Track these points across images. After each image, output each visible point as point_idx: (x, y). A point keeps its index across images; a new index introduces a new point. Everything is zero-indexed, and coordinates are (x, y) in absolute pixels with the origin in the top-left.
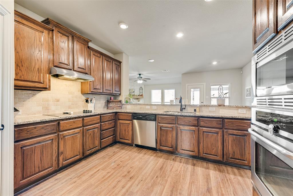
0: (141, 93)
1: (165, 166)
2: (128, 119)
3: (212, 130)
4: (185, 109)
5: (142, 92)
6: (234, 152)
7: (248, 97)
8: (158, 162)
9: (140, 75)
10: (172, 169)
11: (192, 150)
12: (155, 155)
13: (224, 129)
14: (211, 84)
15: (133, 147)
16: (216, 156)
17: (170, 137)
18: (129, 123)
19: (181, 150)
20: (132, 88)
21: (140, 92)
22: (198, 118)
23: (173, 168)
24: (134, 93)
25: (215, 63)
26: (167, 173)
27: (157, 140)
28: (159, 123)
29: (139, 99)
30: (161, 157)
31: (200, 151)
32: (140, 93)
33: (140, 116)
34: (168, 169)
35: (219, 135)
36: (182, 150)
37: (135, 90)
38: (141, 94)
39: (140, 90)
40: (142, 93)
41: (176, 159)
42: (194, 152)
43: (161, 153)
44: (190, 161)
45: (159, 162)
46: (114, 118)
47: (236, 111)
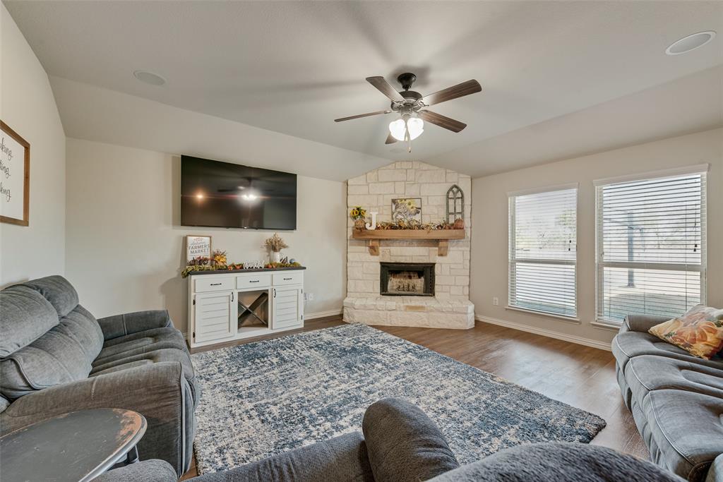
0: (455, 213)
5: (459, 210)
20: (413, 191)
21: (451, 210)
24: (417, 217)
29: (441, 244)
32: (448, 213)
37: (425, 203)
38: (452, 221)
39: (451, 202)
40: (462, 213)
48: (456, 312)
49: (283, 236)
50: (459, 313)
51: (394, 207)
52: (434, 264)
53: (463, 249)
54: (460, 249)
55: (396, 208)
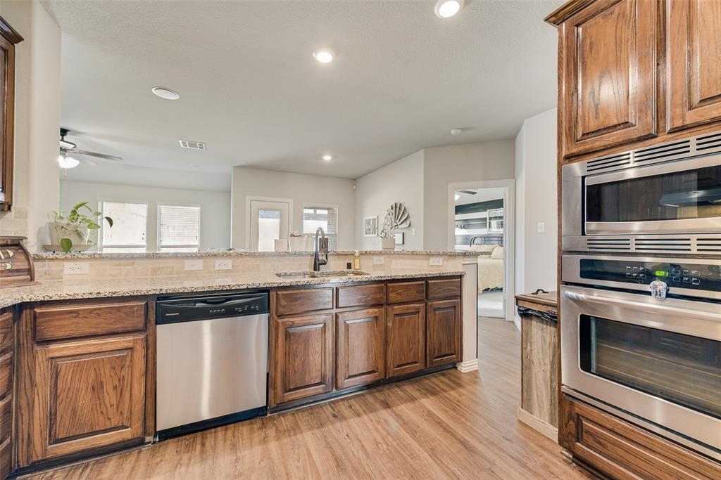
1: (339, 452)
2: (118, 327)
3: (409, 308)
4: (325, 263)
6: (441, 344)
7: (368, 235)
8: (308, 449)
9: (64, 132)
10: (362, 445)
11: (372, 369)
12: (272, 432)
13: (426, 301)
14: (305, 205)
15: (146, 448)
16: (415, 363)
17: (317, 352)
18: (130, 345)
19: (346, 380)
22: (385, 284)
23: (363, 443)
25: (327, 158)
26: (367, 470)
27: (272, 375)
28: (280, 316)
30: (296, 429)
31: (389, 365)
33: (198, 305)
34: (356, 453)
35: (421, 315)
36: (350, 377)
41: (339, 411)
42: (375, 372)
43: (283, 415)
44: (370, 398)
45: (312, 449)
46: (7, 343)
47: (424, 263)
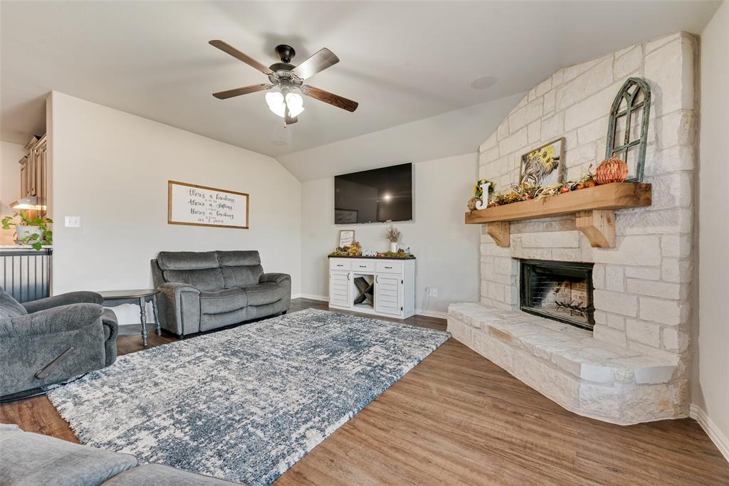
20: (552, 130)
48: (555, 366)
49: (399, 226)
50: (561, 369)
51: (524, 166)
52: (592, 265)
53: (659, 229)
54: (650, 230)
55: (526, 169)
